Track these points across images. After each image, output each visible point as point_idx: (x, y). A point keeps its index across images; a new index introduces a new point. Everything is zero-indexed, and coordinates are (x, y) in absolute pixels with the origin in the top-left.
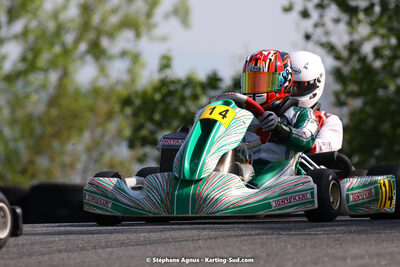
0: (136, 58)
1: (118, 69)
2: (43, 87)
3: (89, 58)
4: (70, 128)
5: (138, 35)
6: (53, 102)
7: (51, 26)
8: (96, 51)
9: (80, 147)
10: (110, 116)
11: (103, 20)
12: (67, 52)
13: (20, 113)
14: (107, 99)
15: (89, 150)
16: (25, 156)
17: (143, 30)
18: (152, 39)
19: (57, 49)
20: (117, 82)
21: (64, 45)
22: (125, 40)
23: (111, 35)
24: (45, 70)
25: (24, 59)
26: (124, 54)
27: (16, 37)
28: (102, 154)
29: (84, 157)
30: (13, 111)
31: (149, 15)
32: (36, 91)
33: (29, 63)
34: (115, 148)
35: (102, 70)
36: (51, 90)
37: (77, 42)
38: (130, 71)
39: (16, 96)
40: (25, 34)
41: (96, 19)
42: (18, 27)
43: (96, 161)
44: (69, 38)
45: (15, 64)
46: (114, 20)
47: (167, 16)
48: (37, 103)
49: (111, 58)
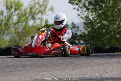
0: (42, 19)
1: (38, 22)
2: (22, 26)
3: (32, 19)
4: (27, 34)
5: (42, 14)
6: (24, 29)
7: (23, 12)
8: (33, 18)
10: (36, 32)
11: (35, 11)
12: (27, 18)
13: (17, 31)
14: (35, 28)
16: (18, 40)
17: (43, 13)
18: (45, 15)
19: (25, 17)
20: (38, 25)
22: (39, 15)
23: (36, 14)
24: (22, 22)
25: (18, 20)
26: (39, 18)
27: (16, 15)
30: (15, 31)
31: (45, 10)
32: (20, 26)
35: (35, 22)
36: (23, 26)
37: (29, 16)
38: (40, 22)
41: (33, 11)
42: (17, 13)
44: (27, 15)
45: (16, 20)
46: (37, 11)
47: (48, 10)
48: (20, 29)
49: (36, 19)
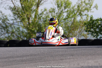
0: (88, 16)
1: (84, 18)
3: (79, 16)
4: (75, 28)
5: (88, 11)
6: (72, 24)
7: (72, 10)
8: (80, 14)
9: (78, 32)
10: (83, 26)
11: (82, 9)
12: (75, 14)
14: (82, 23)
15: (79, 32)
18: (91, 12)
19: (73, 14)
20: (84, 20)
21: (74, 13)
22: (86, 12)
23: (83, 11)
24: (71, 18)
25: (67, 16)
26: (85, 15)
27: (66, 12)
28: (82, 33)
29: (78, 34)
30: (65, 25)
31: (90, 8)
32: (69, 22)
33: (68, 17)
34: (84, 32)
35: (82, 18)
36: (72, 21)
38: (86, 18)
39: (66, 22)
40: (67, 11)
41: (80, 9)
43: (81, 34)
44: (75, 12)
45: (65, 17)
46: (84, 8)
47: (93, 8)
48: (70, 24)
49: (83, 15)
